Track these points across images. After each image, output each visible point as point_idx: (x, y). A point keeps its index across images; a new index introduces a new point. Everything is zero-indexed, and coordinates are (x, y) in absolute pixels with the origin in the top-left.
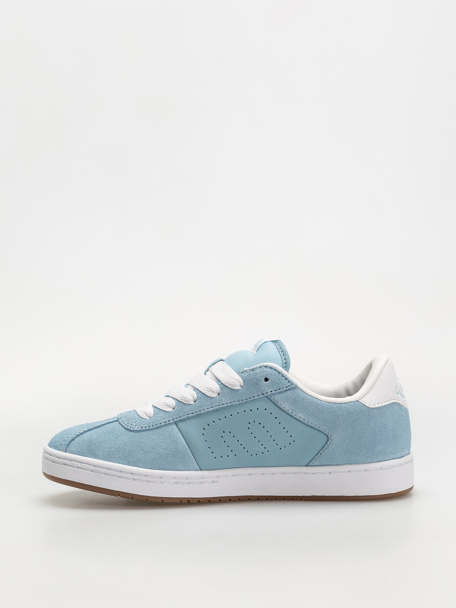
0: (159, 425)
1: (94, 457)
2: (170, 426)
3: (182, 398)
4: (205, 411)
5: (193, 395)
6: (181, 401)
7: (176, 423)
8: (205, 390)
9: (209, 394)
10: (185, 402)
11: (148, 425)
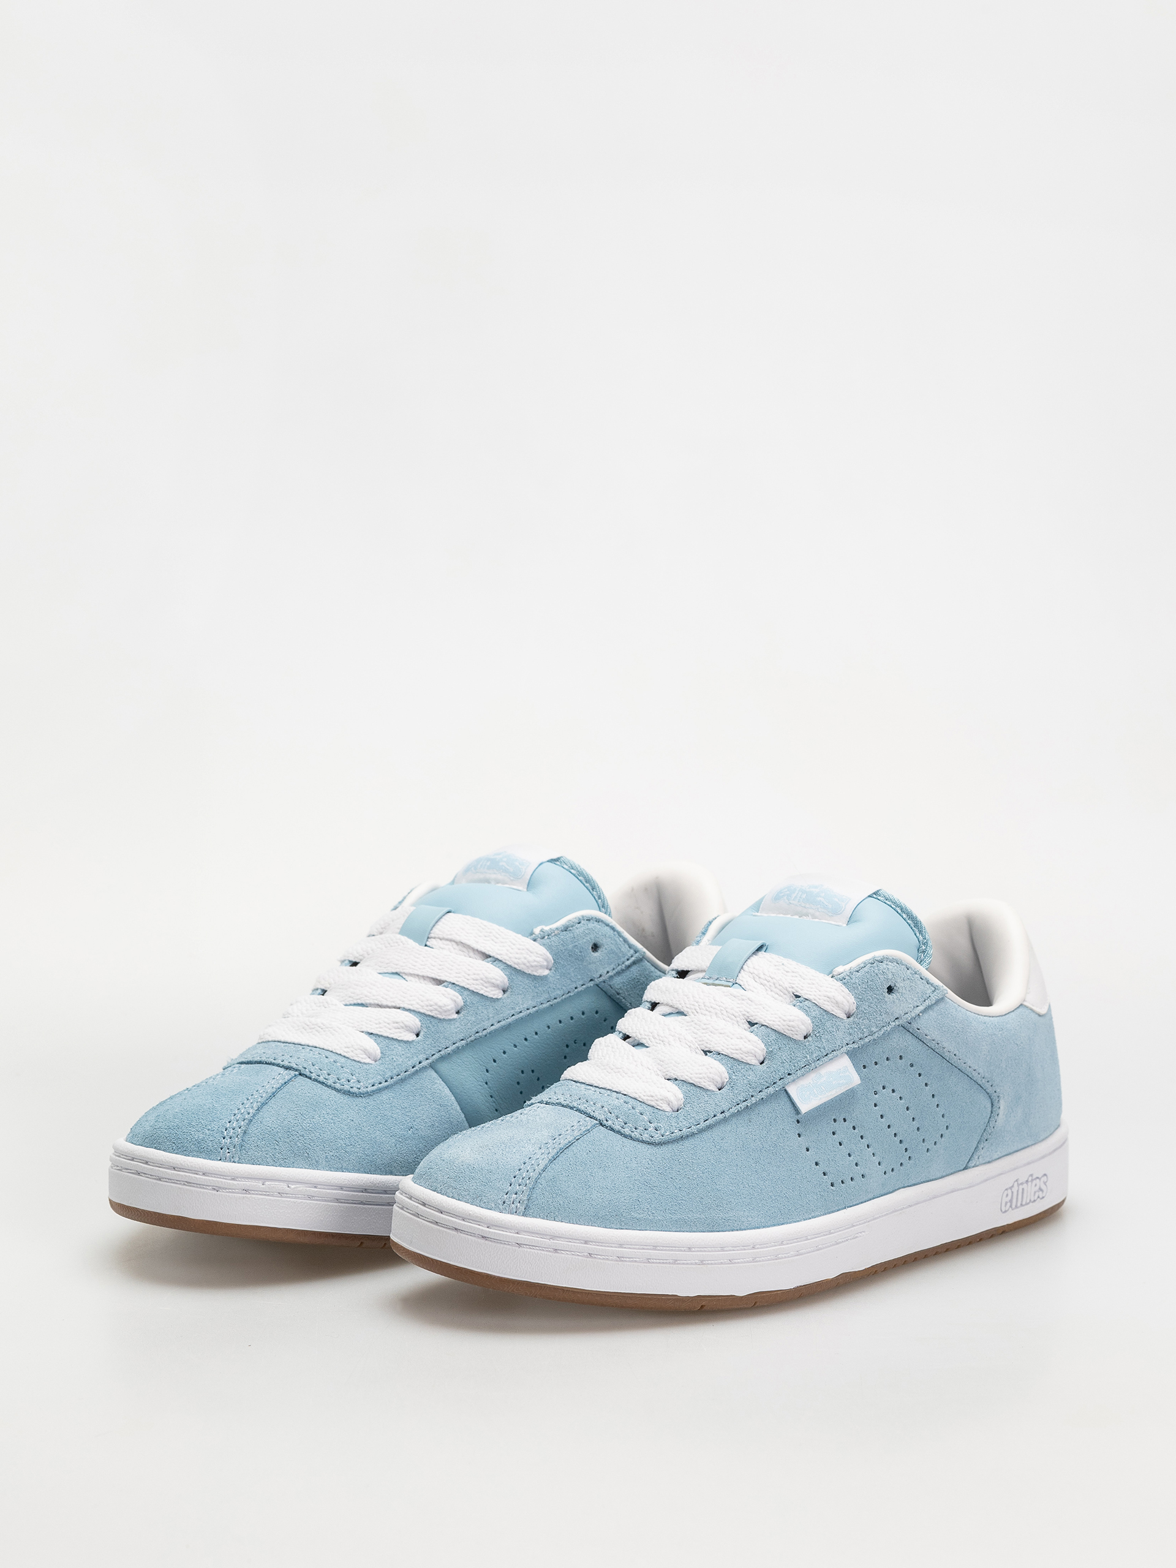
0: (403, 1075)
1: (307, 1167)
2: (425, 1074)
3: (431, 1008)
4: (489, 1031)
5: (455, 998)
6: (432, 1014)
7: (432, 1066)
8: (477, 984)
9: (489, 992)
10: (440, 1016)
11: (384, 1078)
